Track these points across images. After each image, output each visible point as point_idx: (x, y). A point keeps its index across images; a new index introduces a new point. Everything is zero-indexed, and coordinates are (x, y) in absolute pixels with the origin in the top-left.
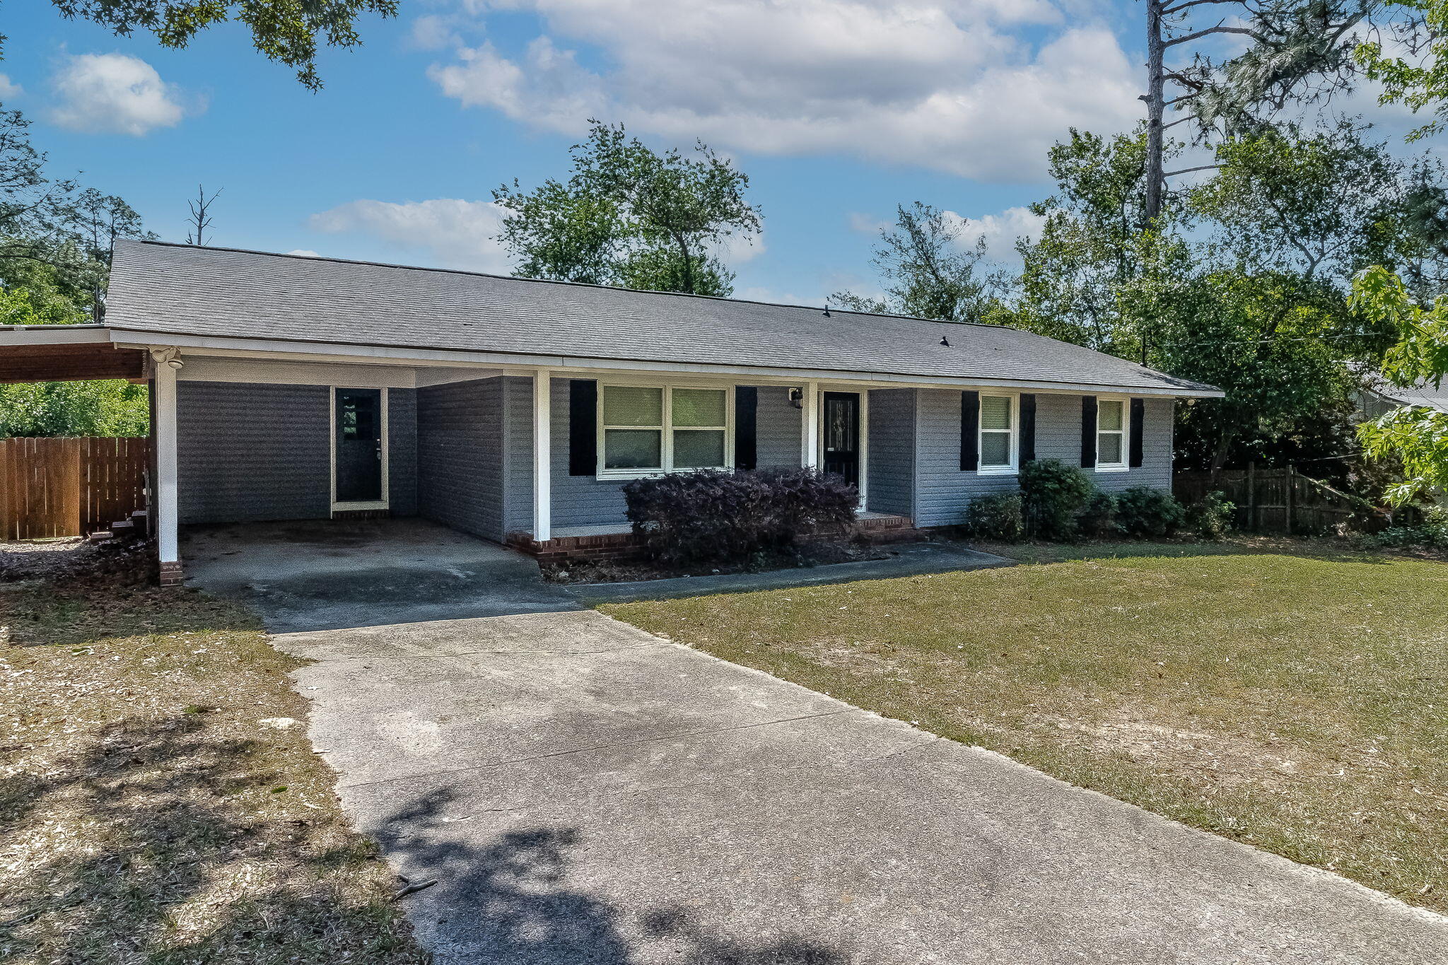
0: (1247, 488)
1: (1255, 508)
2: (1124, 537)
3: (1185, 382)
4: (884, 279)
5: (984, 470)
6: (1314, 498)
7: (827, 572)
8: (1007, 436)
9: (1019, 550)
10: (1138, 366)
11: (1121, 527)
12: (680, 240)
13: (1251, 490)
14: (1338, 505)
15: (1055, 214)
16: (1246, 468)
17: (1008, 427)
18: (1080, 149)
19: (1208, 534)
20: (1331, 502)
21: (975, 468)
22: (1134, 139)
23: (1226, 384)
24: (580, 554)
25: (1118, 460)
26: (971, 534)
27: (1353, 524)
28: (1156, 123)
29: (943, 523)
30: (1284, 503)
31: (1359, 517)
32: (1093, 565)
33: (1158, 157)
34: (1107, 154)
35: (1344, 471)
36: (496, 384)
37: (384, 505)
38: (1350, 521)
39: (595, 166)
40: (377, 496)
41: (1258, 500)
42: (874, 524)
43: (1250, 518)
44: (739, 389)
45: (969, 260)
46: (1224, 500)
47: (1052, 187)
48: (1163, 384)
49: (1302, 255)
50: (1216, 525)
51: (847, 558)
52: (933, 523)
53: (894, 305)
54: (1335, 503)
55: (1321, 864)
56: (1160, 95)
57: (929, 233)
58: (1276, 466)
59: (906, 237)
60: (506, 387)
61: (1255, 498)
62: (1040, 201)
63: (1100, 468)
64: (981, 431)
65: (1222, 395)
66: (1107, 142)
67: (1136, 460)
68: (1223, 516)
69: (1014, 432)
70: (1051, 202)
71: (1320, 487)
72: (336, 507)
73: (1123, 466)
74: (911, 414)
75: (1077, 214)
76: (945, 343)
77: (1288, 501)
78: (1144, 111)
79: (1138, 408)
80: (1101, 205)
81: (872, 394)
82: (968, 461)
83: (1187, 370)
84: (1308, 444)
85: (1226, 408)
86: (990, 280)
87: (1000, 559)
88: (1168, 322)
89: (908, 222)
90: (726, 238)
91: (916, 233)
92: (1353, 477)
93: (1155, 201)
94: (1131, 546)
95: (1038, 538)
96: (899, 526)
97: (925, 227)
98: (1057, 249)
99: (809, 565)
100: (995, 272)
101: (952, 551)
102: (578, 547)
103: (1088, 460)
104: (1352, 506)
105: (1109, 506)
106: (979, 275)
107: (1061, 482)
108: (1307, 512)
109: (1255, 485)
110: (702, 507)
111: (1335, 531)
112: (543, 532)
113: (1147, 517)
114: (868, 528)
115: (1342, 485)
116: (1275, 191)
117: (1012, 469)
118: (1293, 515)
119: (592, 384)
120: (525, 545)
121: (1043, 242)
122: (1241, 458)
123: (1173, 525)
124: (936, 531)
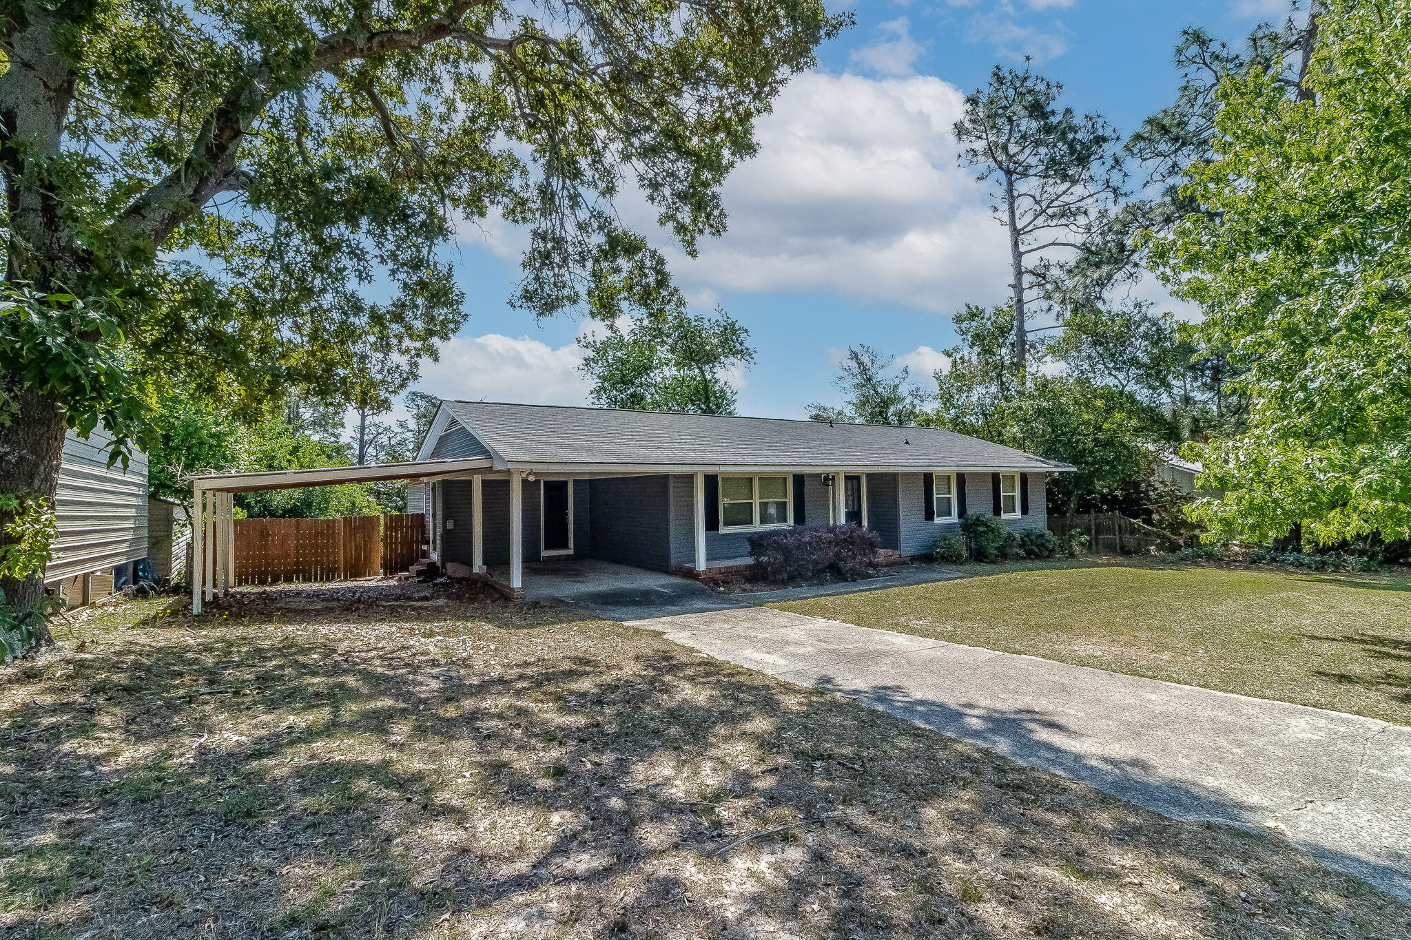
0: (1090, 525)
1: (1096, 539)
3: (1053, 462)
4: (842, 394)
5: (938, 520)
6: (1133, 531)
7: (865, 584)
8: (949, 499)
9: (968, 567)
10: (1021, 452)
11: (1022, 552)
12: (700, 369)
14: (1149, 535)
15: (958, 357)
16: (1089, 512)
17: (950, 493)
18: (973, 316)
19: (1072, 555)
20: (1144, 533)
21: (933, 519)
22: (1006, 308)
23: (1075, 462)
25: (1014, 511)
26: (936, 559)
27: (1160, 547)
28: (1020, 301)
29: (918, 553)
30: (1115, 534)
31: (1163, 543)
32: (1017, 575)
33: (1022, 321)
34: (989, 319)
35: (1149, 512)
36: (662, 480)
37: (571, 552)
38: (1157, 545)
39: (646, 322)
40: (566, 546)
41: (1098, 533)
42: (878, 555)
43: (1094, 544)
44: (795, 476)
45: (897, 381)
46: (1081, 534)
47: (957, 340)
48: (1039, 464)
49: (1116, 382)
50: (1077, 549)
51: (870, 576)
52: (912, 553)
53: (849, 411)
54: (1147, 534)
55: (1190, 684)
56: (1021, 283)
57: (869, 364)
58: (1107, 511)
59: (854, 364)
60: (671, 481)
62: (950, 348)
63: (1004, 516)
64: (935, 496)
65: (1075, 469)
66: (989, 311)
67: (1025, 511)
68: (1082, 544)
69: (954, 496)
70: (956, 350)
71: (1136, 524)
72: (545, 553)
73: (1017, 515)
74: (896, 487)
75: (972, 355)
76: (907, 443)
77: (1117, 533)
78: (1012, 293)
79: (1024, 478)
80: (987, 351)
81: (869, 476)
82: (929, 516)
83: (1049, 453)
84: (1125, 497)
85: (1077, 478)
86: (911, 393)
87: (957, 575)
88: (1039, 426)
89: (855, 356)
90: (732, 368)
91: (860, 364)
92: (1156, 517)
93: (1021, 347)
94: (1030, 564)
95: (978, 561)
96: (895, 556)
97: (866, 360)
98: (959, 377)
99: (854, 580)
100: (913, 388)
101: (927, 569)
102: (722, 572)
103: (997, 512)
104: (1158, 536)
105: (1015, 539)
106: (904, 390)
107: (987, 526)
108: (1130, 540)
109: (1096, 523)
110: (798, 548)
111: (1148, 551)
112: (702, 565)
113: (1037, 546)
115: (1149, 521)
116: (1095, 343)
117: (954, 519)
118: (1121, 542)
119: (716, 476)
120: (691, 574)
121: (951, 373)
122: (1085, 507)
123: (1052, 551)
124: (914, 559)
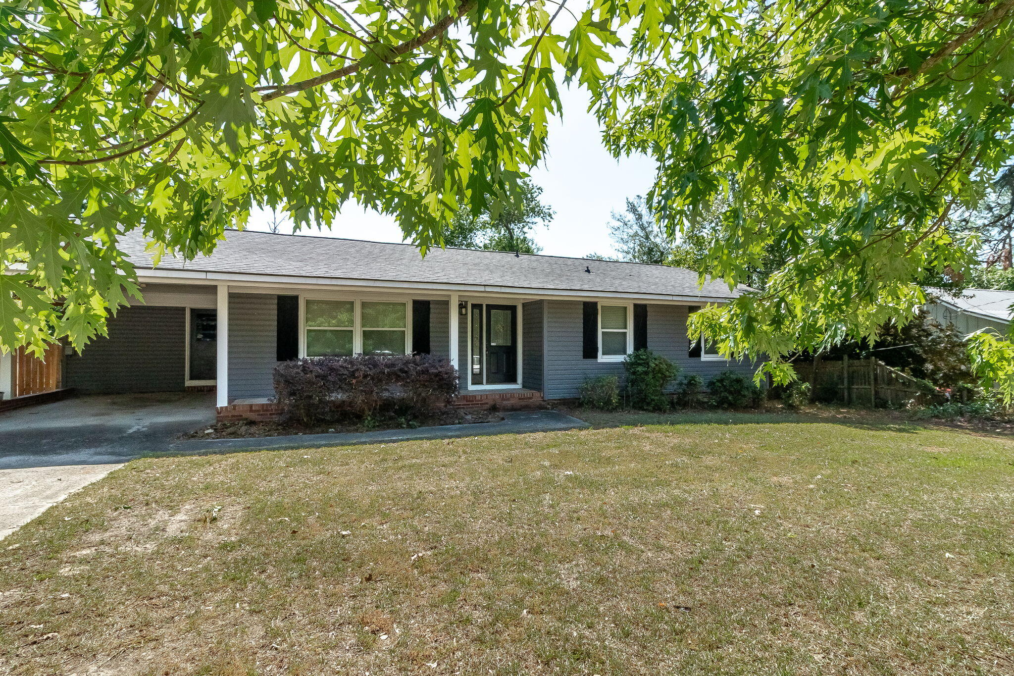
0: (842, 373)
1: (849, 389)
2: (713, 408)
5: (602, 359)
6: (890, 381)
8: (625, 334)
9: (617, 415)
11: (711, 401)
13: (846, 375)
14: (909, 386)
16: (841, 359)
17: (626, 328)
19: (791, 407)
20: (904, 383)
21: (596, 357)
24: (253, 416)
26: (583, 404)
27: (920, 400)
29: (567, 396)
30: (869, 384)
31: (924, 395)
35: (922, 362)
38: (917, 398)
41: (851, 382)
42: (509, 396)
43: (846, 394)
44: (415, 303)
46: (804, 382)
50: (797, 400)
52: (557, 397)
54: (906, 384)
58: (866, 358)
61: (849, 382)
63: (705, 358)
64: (600, 331)
68: (803, 393)
69: (630, 331)
71: (895, 373)
72: (188, 384)
74: (541, 318)
76: (588, 271)
77: (872, 383)
81: (524, 305)
82: (589, 352)
92: (929, 367)
95: (634, 407)
96: (531, 398)
102: (251, 411)
103: (695, 352)
104: (919, 387)
108: (887, 391)
109: (848, 373)
111: (904, 405)
112: (221, 400)
113: (730, 393)
114: (503, 399)
115: (919, 373)
118: (877, 393)
119: (295, 299)
124: (562, 402)
